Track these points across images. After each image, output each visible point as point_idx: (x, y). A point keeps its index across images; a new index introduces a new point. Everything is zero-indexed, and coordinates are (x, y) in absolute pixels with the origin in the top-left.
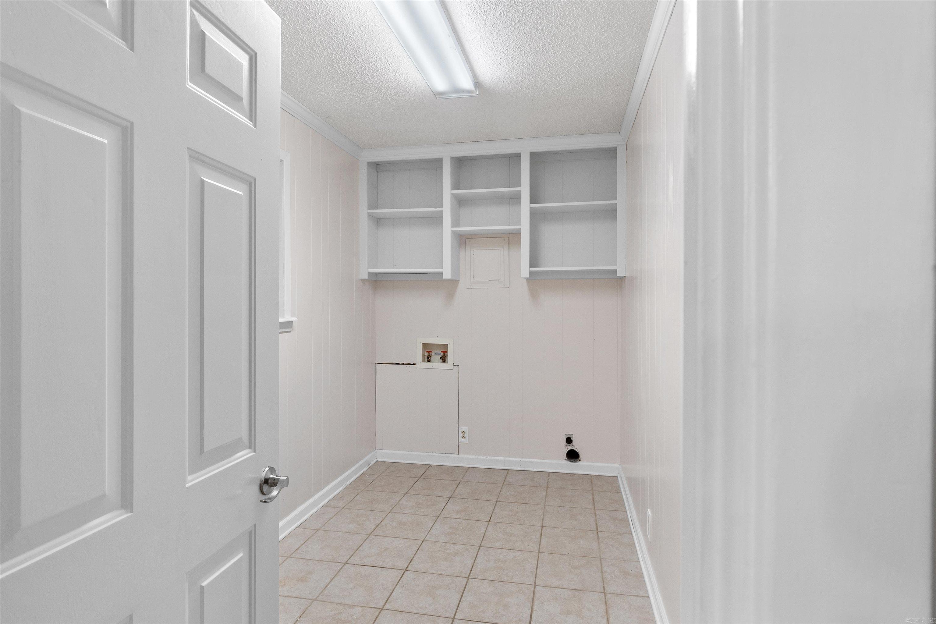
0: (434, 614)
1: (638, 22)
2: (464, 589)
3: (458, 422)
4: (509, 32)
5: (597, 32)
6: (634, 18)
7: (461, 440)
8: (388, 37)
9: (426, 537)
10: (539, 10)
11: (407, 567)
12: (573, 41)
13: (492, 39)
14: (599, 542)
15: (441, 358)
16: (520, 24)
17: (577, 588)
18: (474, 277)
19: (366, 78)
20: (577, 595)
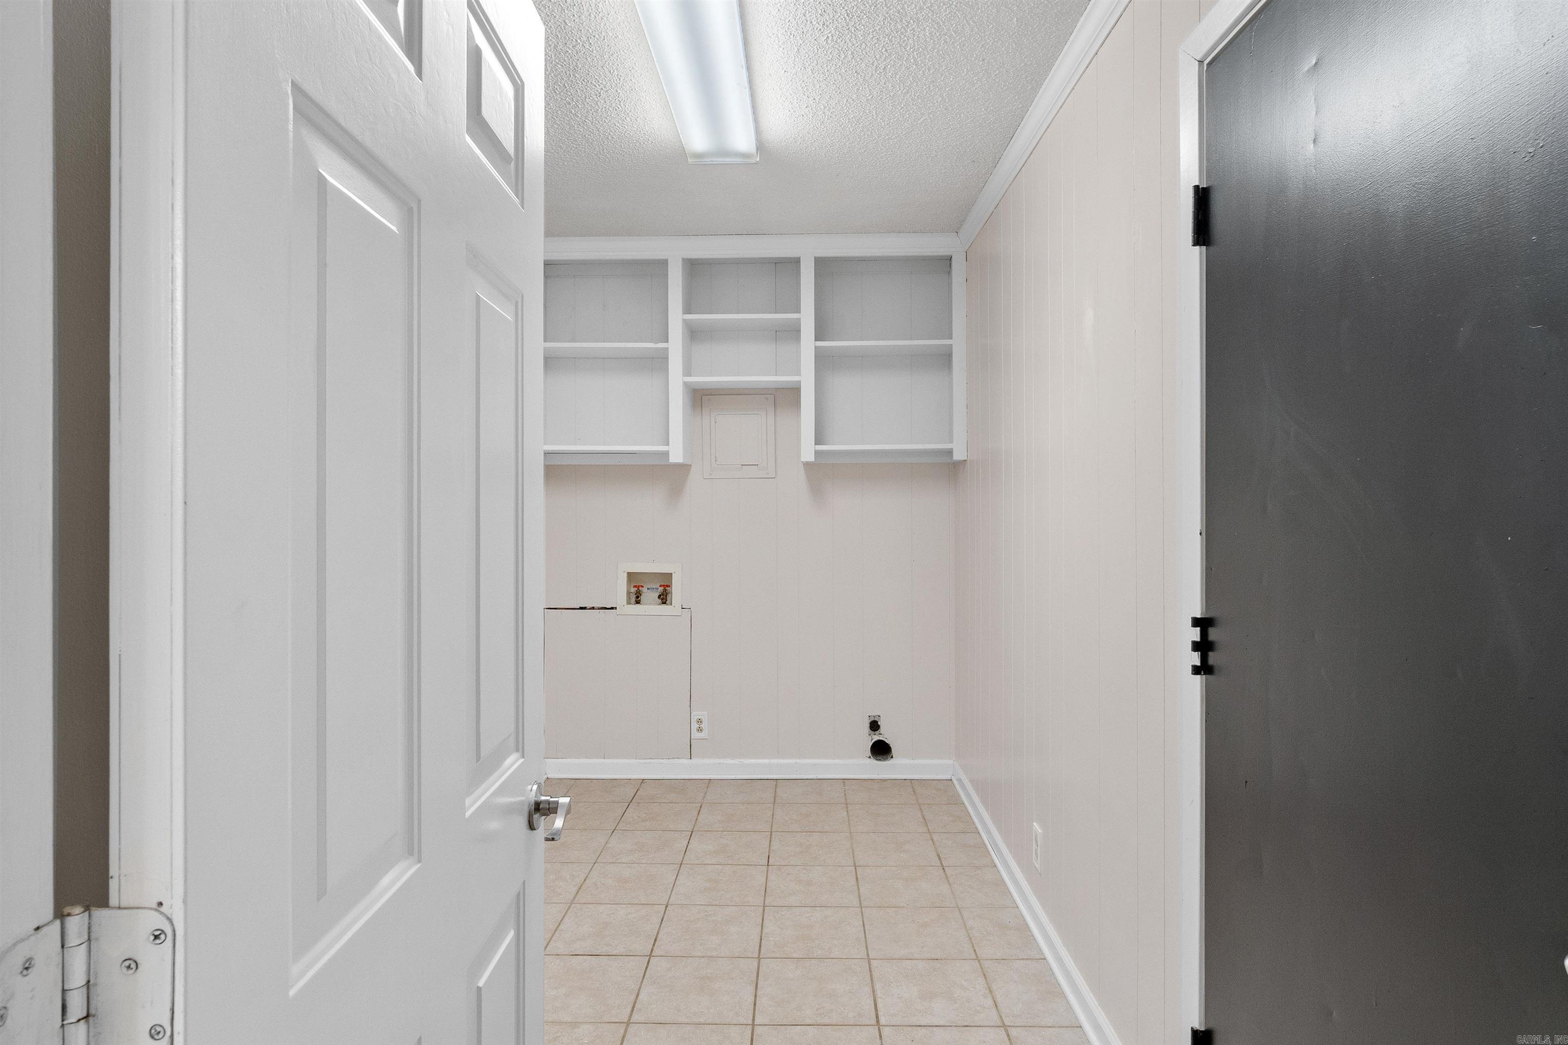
0: (718, 1021)
1: (1030, 71)
2: (758, 976)
3: (690, 704)
4: (832, 68)
5: (967, 80)
6: (1026, 64)
7: (696, 735)
8: (631, 59)
9: (670, 898)
10: (888, 38)
11: (652, 950)
12: (927, 89)
13: (801, 77)
14: (949, 884)
15: (659, 596)
16: (853, 56)
17: (934, 956)
18: (716, 461)
19: (572, 121)
20: (938, 967)
